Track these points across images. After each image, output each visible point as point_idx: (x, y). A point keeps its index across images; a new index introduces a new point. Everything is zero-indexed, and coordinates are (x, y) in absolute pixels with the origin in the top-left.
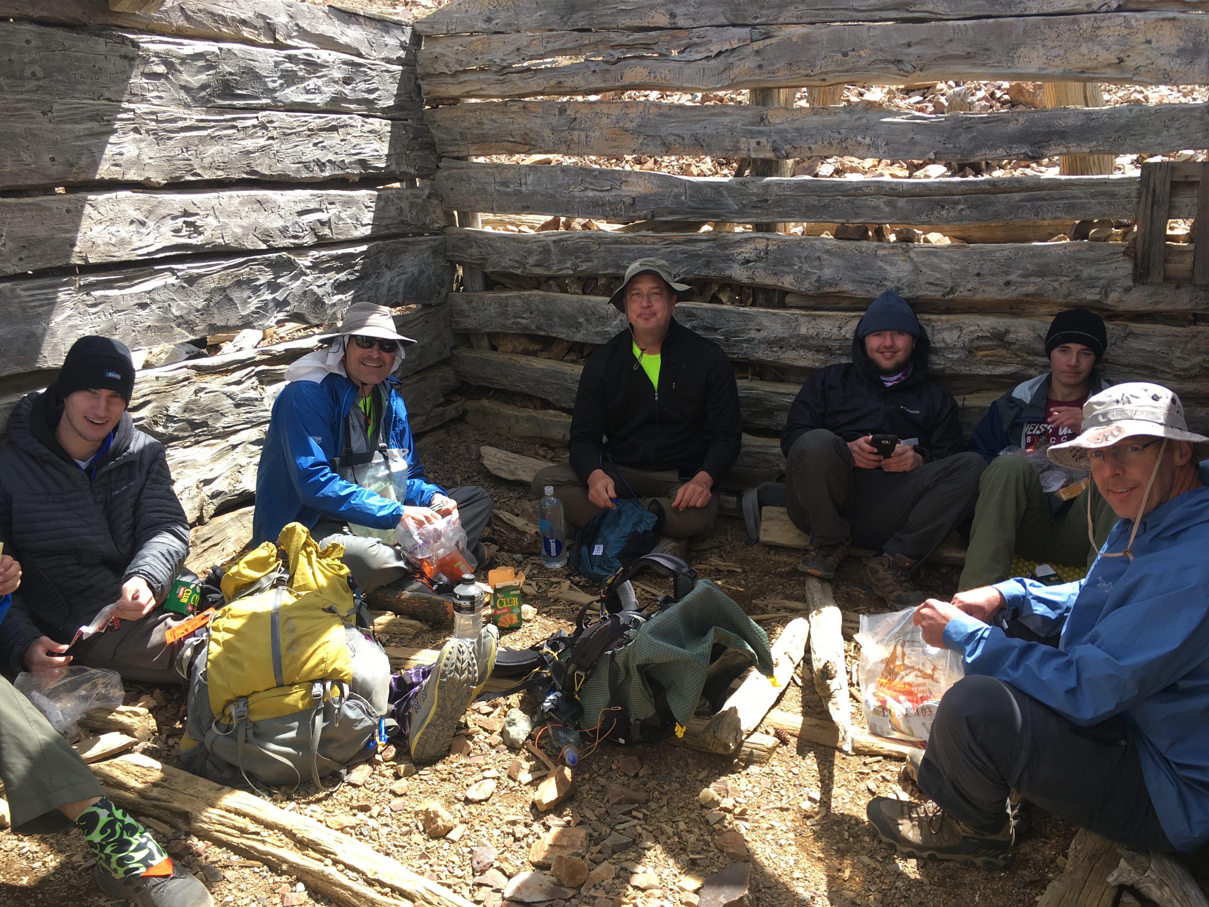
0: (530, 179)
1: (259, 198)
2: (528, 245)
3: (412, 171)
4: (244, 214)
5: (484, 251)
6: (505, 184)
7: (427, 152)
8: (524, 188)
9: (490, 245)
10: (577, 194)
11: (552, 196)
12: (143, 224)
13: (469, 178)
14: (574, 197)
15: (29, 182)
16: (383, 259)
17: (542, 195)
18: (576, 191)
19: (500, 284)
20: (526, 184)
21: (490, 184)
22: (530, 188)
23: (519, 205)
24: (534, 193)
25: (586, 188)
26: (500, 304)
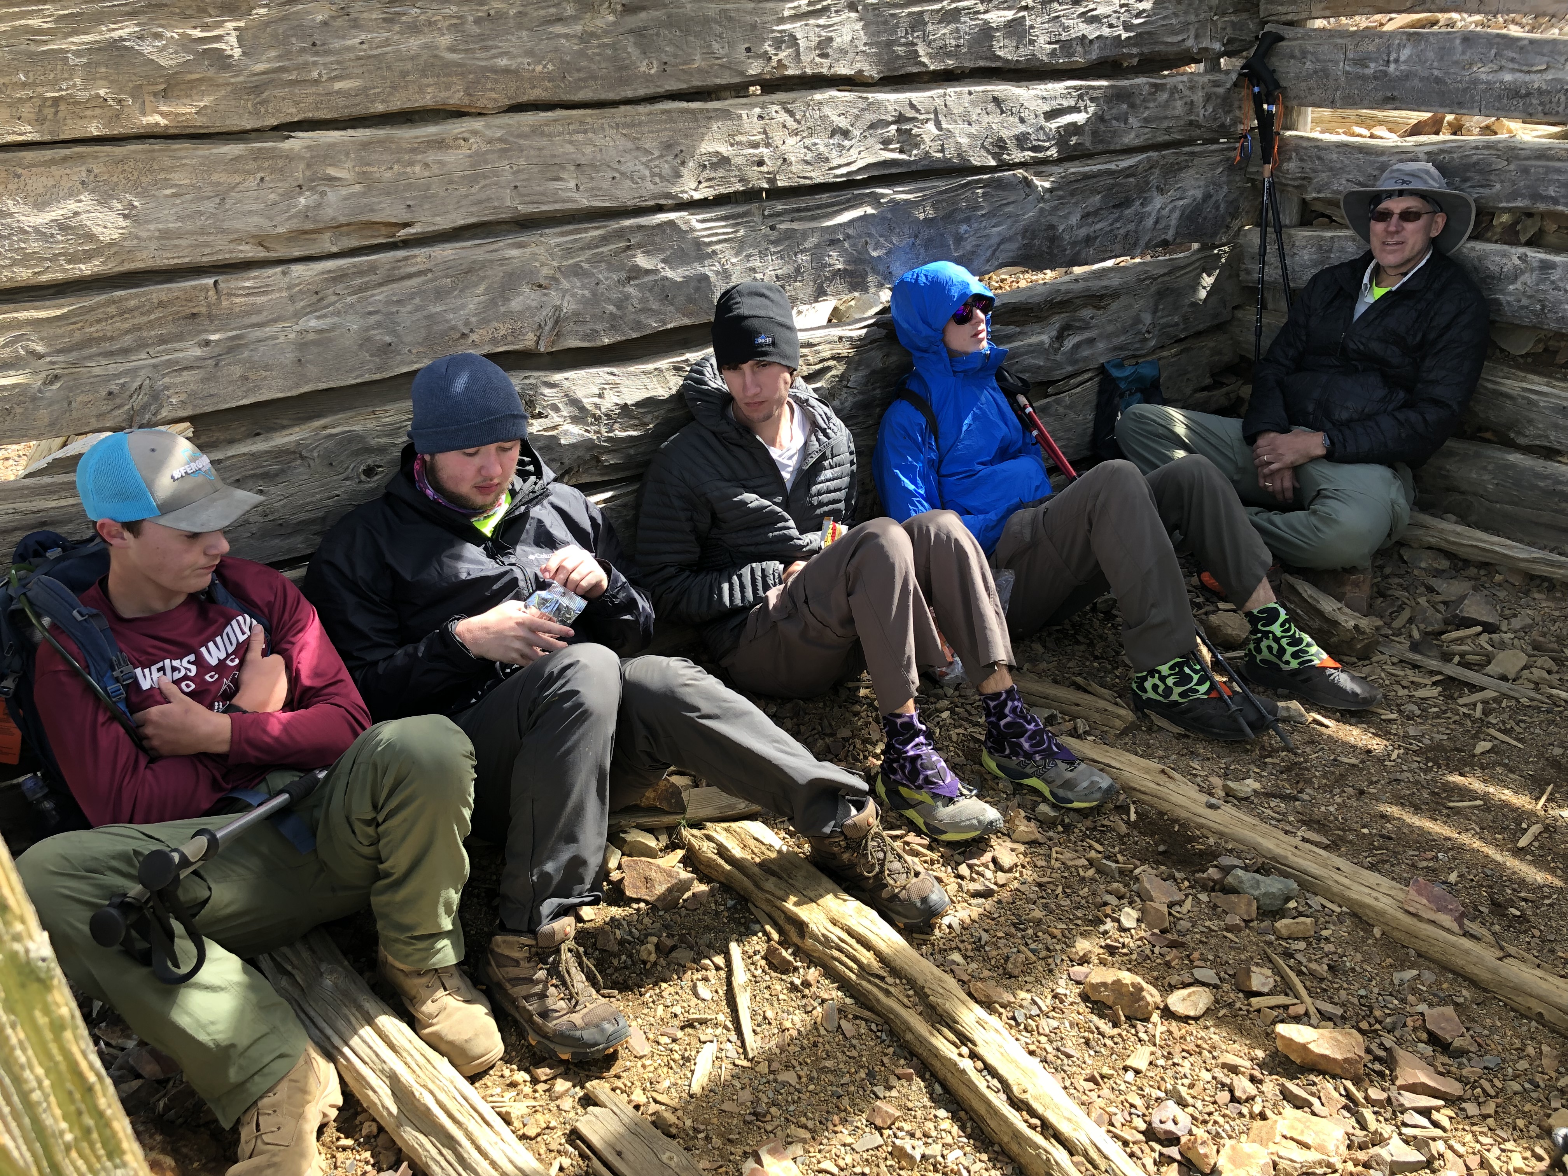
0: (1405, 54)
1: (996, 94)
2: (1382, 159)
3: (1217, 46)
4: (975, 117)
5: (1308, 166)
6: (1362, 62)
7: (1245, 16)
8: (1392, 67)
9: (1319, 158)
10: (1484, 77)
11: (1438, 80)
12: (846, 134)
13: (1304, 53)
14: (1475, 82)
15: (718, 81)
16: (1155, 177)
17: (1422, 79)
18: (1483, 73)
19: (1323, 215)
20: (1397, 61)
21: (1337, 63)
22: (1403, 67)
23: (1380, 95)
24: (1407, 76)
25: (1501, 68)
26: (1320, 247)
